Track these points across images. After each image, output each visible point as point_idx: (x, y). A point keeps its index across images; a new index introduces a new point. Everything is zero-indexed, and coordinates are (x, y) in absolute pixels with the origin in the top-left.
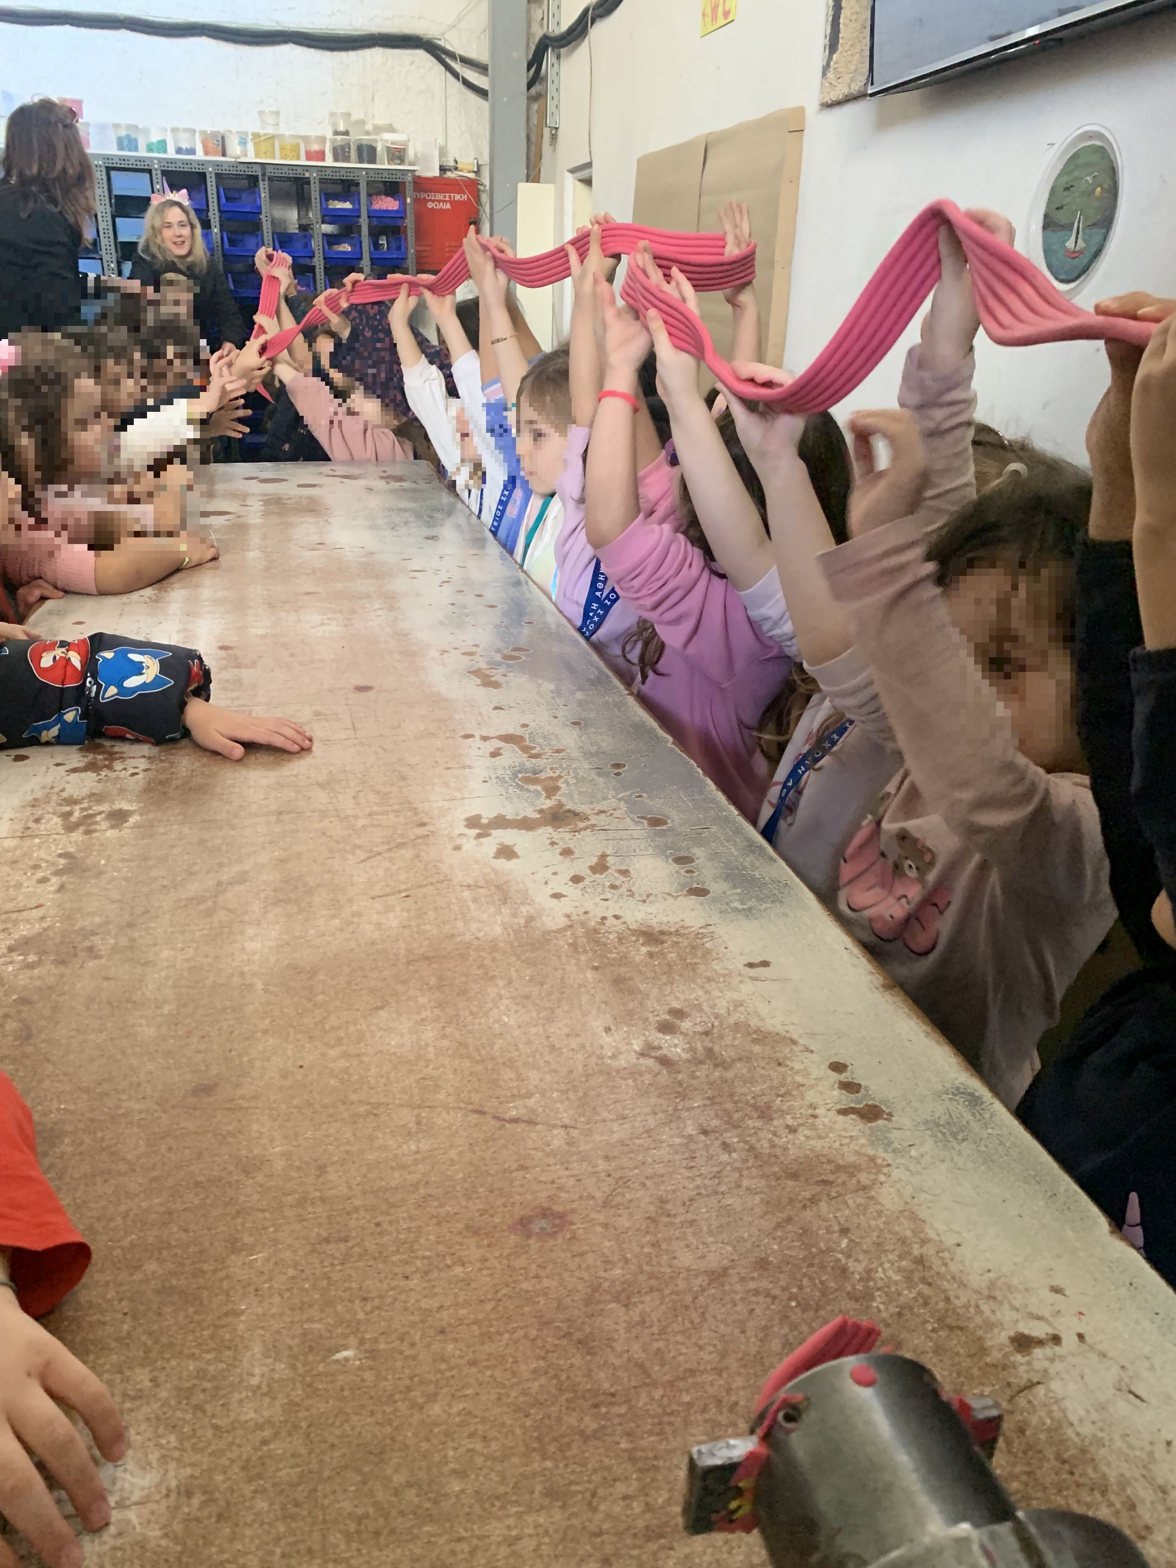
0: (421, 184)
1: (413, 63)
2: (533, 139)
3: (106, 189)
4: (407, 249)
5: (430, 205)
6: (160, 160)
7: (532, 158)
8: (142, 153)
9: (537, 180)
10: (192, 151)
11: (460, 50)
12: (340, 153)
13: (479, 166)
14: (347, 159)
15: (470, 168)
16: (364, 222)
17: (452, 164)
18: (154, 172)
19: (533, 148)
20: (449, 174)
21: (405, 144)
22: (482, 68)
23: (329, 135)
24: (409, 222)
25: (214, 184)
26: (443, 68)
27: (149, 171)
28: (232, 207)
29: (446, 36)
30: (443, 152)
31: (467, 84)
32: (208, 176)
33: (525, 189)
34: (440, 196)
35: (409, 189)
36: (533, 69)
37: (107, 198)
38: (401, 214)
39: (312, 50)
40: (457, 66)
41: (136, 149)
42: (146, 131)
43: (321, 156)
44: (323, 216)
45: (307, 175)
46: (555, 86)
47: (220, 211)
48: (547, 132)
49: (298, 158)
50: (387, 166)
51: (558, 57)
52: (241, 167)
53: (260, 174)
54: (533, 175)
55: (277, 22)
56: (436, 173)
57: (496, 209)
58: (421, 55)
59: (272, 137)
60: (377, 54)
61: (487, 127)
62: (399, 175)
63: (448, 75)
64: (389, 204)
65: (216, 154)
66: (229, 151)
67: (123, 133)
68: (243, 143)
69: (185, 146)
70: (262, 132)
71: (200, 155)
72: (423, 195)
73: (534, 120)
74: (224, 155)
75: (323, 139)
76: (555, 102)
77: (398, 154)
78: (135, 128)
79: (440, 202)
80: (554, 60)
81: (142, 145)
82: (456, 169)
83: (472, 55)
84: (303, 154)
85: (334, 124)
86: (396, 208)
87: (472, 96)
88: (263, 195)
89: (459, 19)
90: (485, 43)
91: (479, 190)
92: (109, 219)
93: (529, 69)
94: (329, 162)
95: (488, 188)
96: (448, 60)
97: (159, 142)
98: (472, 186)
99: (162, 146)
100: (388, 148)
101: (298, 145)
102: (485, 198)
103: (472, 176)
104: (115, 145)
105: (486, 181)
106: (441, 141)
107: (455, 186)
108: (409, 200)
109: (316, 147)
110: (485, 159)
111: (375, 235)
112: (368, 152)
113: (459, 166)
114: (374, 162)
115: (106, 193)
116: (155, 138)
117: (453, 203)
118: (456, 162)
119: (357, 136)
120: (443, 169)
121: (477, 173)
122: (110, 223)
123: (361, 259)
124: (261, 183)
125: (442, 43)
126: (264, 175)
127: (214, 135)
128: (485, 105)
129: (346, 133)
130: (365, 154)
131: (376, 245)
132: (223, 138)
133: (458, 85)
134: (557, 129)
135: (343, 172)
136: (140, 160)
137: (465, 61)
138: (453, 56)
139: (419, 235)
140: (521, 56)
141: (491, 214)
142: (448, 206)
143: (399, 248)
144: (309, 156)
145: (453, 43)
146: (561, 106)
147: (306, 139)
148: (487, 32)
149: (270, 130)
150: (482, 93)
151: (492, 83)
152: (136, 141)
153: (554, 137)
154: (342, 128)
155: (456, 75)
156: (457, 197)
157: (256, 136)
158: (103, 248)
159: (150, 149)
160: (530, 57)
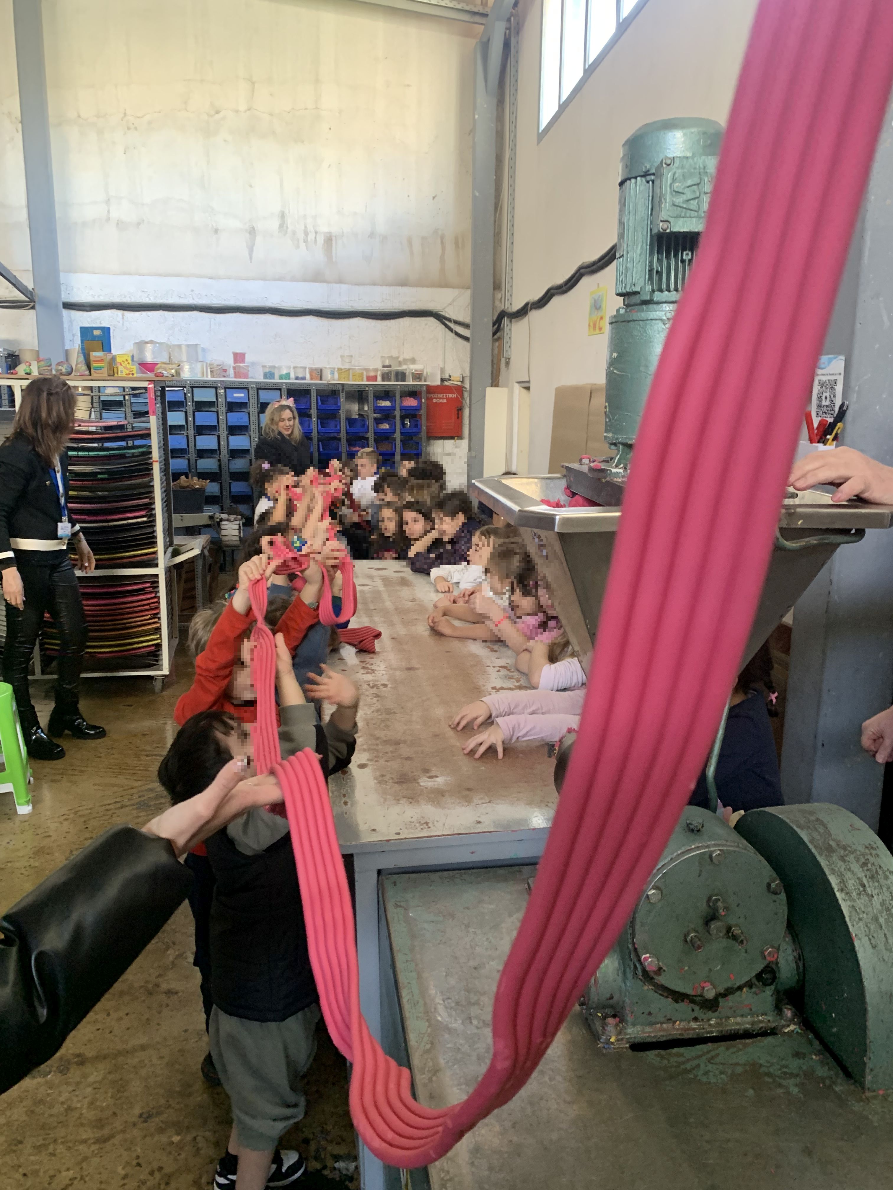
0: (431, 390)
1: (426, 324)
2: (495, 361)
3: (256, 400)
4: (421, 426)
5: (434, 401)
6: (286, 383)
7: (494, 372)
8: (277, 380)
9: (497, 385)
10: (304, 378)
11: (454, 317)
12: (386, 376)
13: (463, 378)
14: (389, 380)
15: (458, 379)
16: (397, 413)
17: (447, 377)
18: (283, 390)
19: (495, 366)
20: (446, 383)
21: (422, 371)
22: (466, 326)
23: (380, 367)
24: (423, 412)
25: (315, 395)
26: (443, 326)
27: (280, 390)
28: (324, 407)
29: (446, 310)
30: (442, 371)
31: (457, 334)
32: (312, 391)
33: (490, 392)
34: (441, 396)
35: (424, 395)
36: (496, 326)
37: (256, 404)
38: (419, 408)
39: (370, 321)
40: (452, 325)
41: (274, 378)
42: (279, 368)
43: (375, 378)
44: (374, 410)
45: (367, 389)
46: (509, 336)
47: (317, 409)
48: (503, 360)
49: (362, 380)
50: (411, 383)
51: (511, 321)
52: (330, 386)
53: (340, 389)
54: (495, 383)
55: (352, 306)
56: (438, 383)
57: (473, 401)
58: (431, 320)
59: (349, 370)
60: (406, 321)
61: (469, 356)
62: (419, 387)
63: (447, 330)
64: (411, 402)
65: (316, 379)
66: (324, 377)
67: (267, 370)
68: (333, 373)
69: (300, 376)
70: (343, 367)
71: (308, 381)
72: (430, 395)
73: (496, 351)
74: (321, 379)
75: (376, 370)
76: (509, 344)
77: (418, 376)
78: (274, 367)
79: (440, 399)
80: (509, 323)
81: (277, 376)
82: (450, 380)
83: (460, 318)
84: (365, 379)
85: (383, 362)
86: (416, 405)
87: (460, 340)
88: (342, 400)
89: (454, 301)
90: (469, 312)
91: (463, 391)
92: (256, 415)
93: (493, 326)
94: (379, 382)
95: (468, 389)
96: (447, 322)
97: (286, 374)
98: (460, 390)
99: (288, 376)
100: (413, 373)
101: (363, 373)
102: (466, 395)
103: (459, 383)
104: (262, 377)
105: (467, 385)
106: (442, 366)
107: (449, 389)
108: (423, 401)
109: (372, 374)
110: (467, 373)
111: (403, 418)
112: (401, 376)
113: (452, 379)
114: (404, 381)
115: (256, 402)
116: (284, 372)
117: (447, 399)
118: (450, 376)
119: (396, 368)
120: (442, 380)
121: (462, 382)
122: (257, 417)
123: (395, 433)
124: (341, 394)
125: (443, 314)
126: (343, 390)
127: (316, 369)
128: (467, 345)
129: (390, 366)
130: (400, 377)
131: (403, 425)
132: (321, 370)
133: (452, 335)
134: (509, 359)
135: (387, 387)
136: (275, 384)
137: (456, 322)
138: (449, 320)
139: (428, 419)
140: (488, 320)
141: (470, 404)
142: (445, 401)
143: (416, 426)
144: (369, 379)
145: (450, 313)
146: (512, 346)
147: (367, 370)
148: (469, 307)
149: (347, 366)
150: (467, 339)
151: (472, 334)
152: (274, 374)
153: (508, 363)
154: (387, 363)
155: (451, 330)
156: (451, 396)
157: (339, 369)
158: (252, 430)
159: (281, 377)
160: (495, 319)
